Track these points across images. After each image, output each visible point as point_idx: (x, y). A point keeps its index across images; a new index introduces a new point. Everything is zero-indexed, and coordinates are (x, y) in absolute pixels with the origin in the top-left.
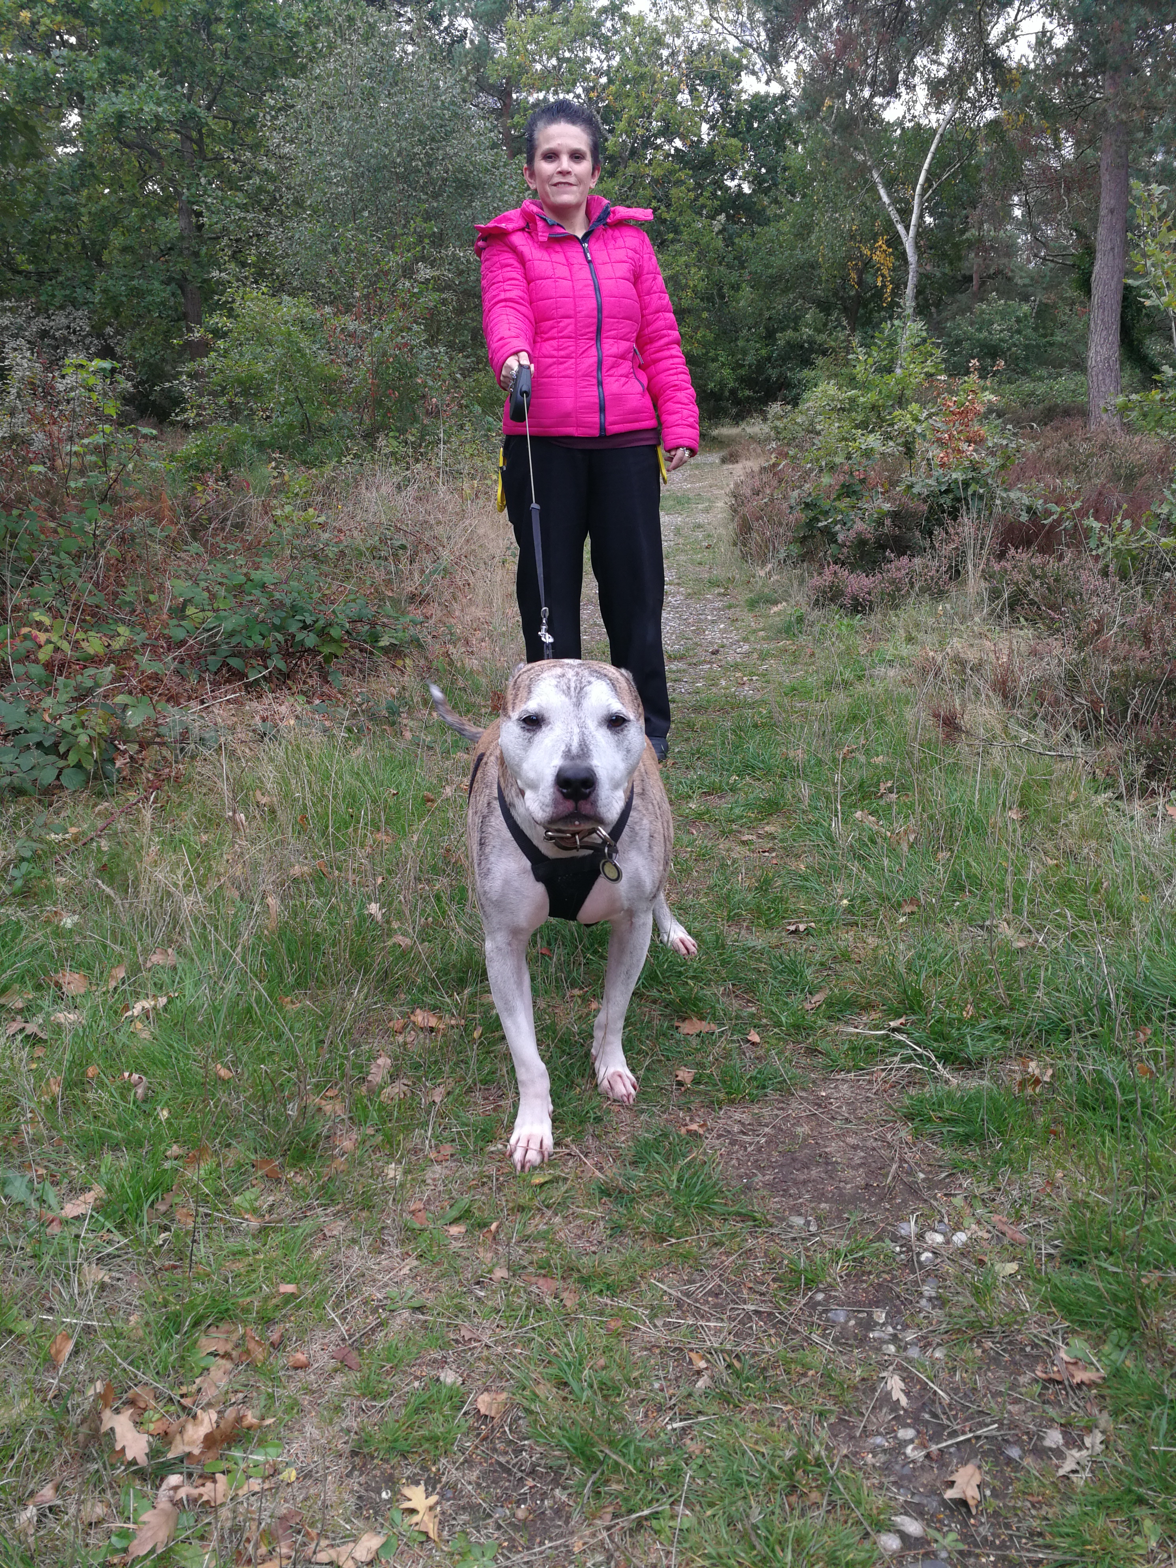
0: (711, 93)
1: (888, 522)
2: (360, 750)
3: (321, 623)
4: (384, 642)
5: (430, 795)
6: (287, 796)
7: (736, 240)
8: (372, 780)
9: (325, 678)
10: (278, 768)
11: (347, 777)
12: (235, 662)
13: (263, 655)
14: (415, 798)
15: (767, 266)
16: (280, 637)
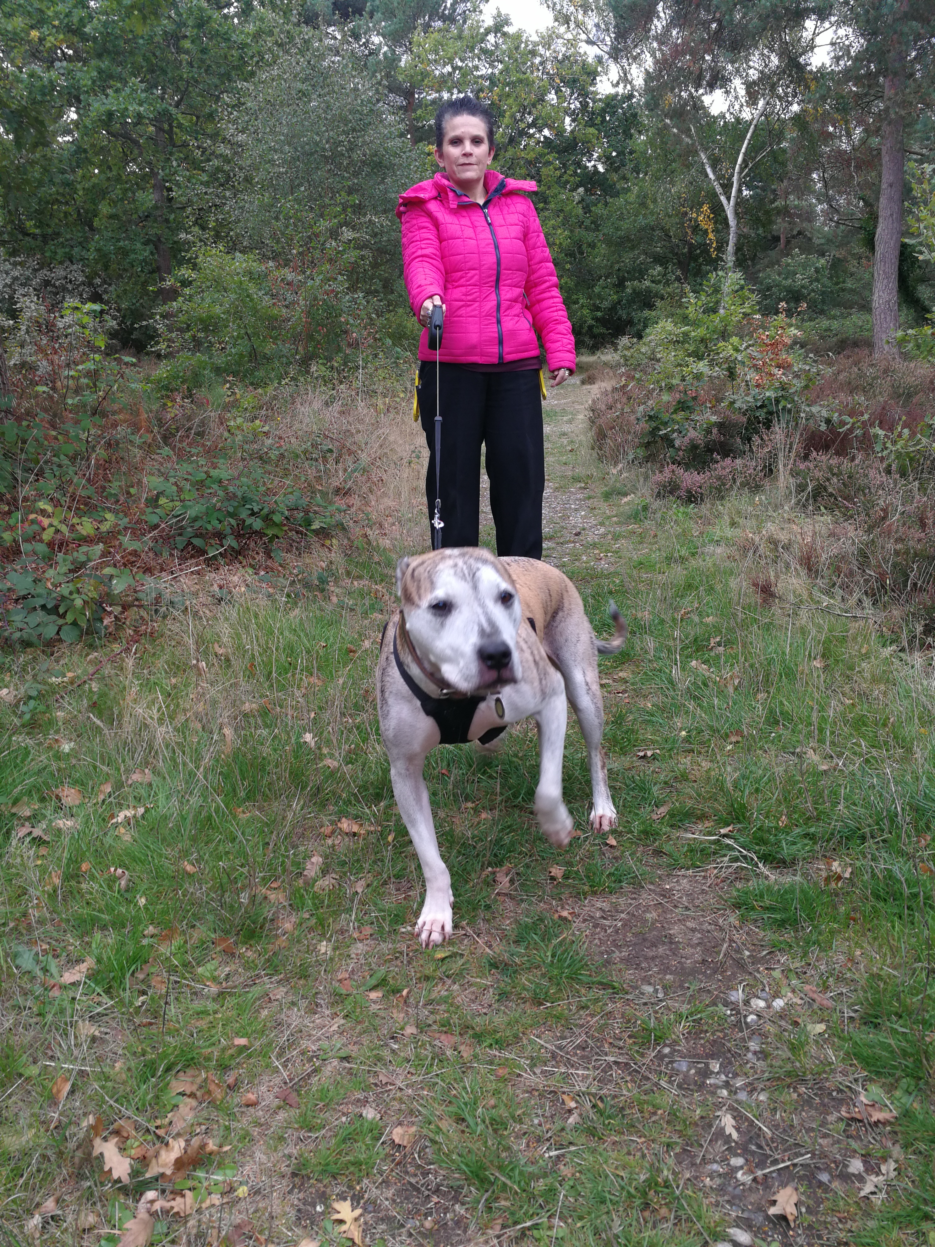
0: (572, 93)
1: (715, 431)
2: (297, 611)
3: (266, 511)
4: (316, 526)
5: (353, 647)
6: (240, 648)
7: (593, 209)
8: (307, 635)
9: (268, 554)
10: (232, 626)
11: (287, 633)
12: (197, 542)
13: (220, 536)
14: (340, 649)
15: (617, 229)
16: (233, 522)
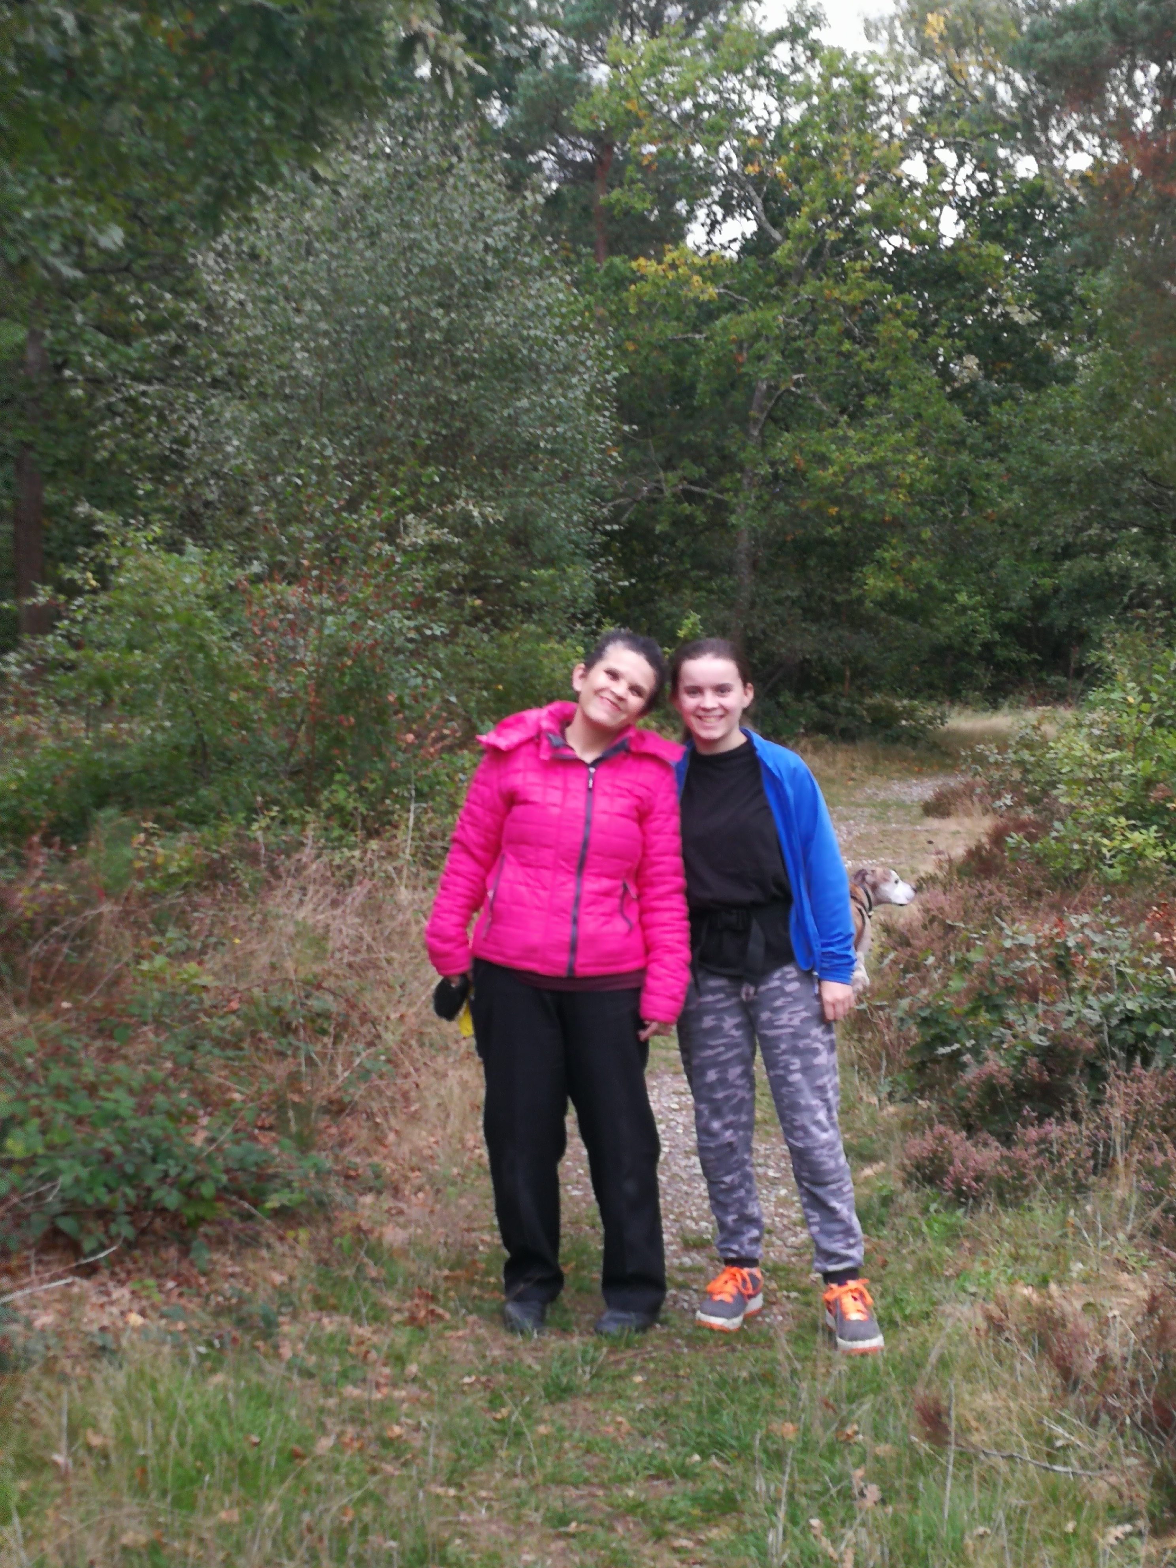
2: (218, 1378)
3: (189, 1176)
4: (273, 1202)
5: (299, 1449)
6: (127, 1442)
8: (230, 1423)
9: (185, 1252)
10: (116, 1403)
11: (200, 1419)
12: (67, 1224)
13: (104, 1214)
14: (280, 1451)
15: (1040, 460)
16: (130, 1193)
